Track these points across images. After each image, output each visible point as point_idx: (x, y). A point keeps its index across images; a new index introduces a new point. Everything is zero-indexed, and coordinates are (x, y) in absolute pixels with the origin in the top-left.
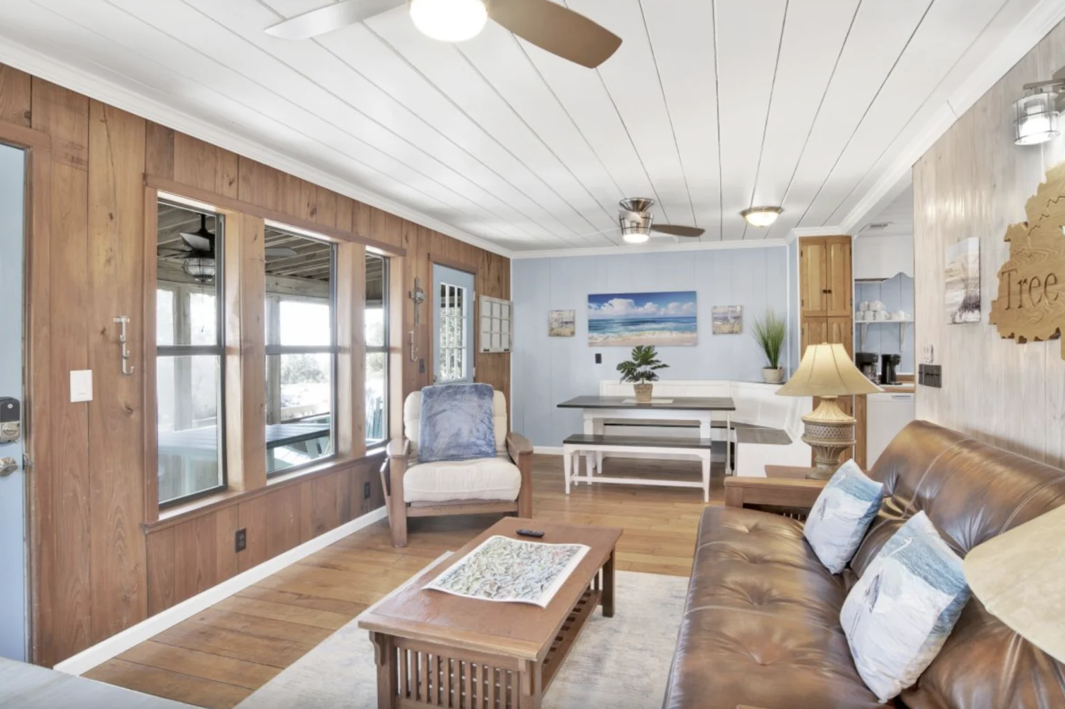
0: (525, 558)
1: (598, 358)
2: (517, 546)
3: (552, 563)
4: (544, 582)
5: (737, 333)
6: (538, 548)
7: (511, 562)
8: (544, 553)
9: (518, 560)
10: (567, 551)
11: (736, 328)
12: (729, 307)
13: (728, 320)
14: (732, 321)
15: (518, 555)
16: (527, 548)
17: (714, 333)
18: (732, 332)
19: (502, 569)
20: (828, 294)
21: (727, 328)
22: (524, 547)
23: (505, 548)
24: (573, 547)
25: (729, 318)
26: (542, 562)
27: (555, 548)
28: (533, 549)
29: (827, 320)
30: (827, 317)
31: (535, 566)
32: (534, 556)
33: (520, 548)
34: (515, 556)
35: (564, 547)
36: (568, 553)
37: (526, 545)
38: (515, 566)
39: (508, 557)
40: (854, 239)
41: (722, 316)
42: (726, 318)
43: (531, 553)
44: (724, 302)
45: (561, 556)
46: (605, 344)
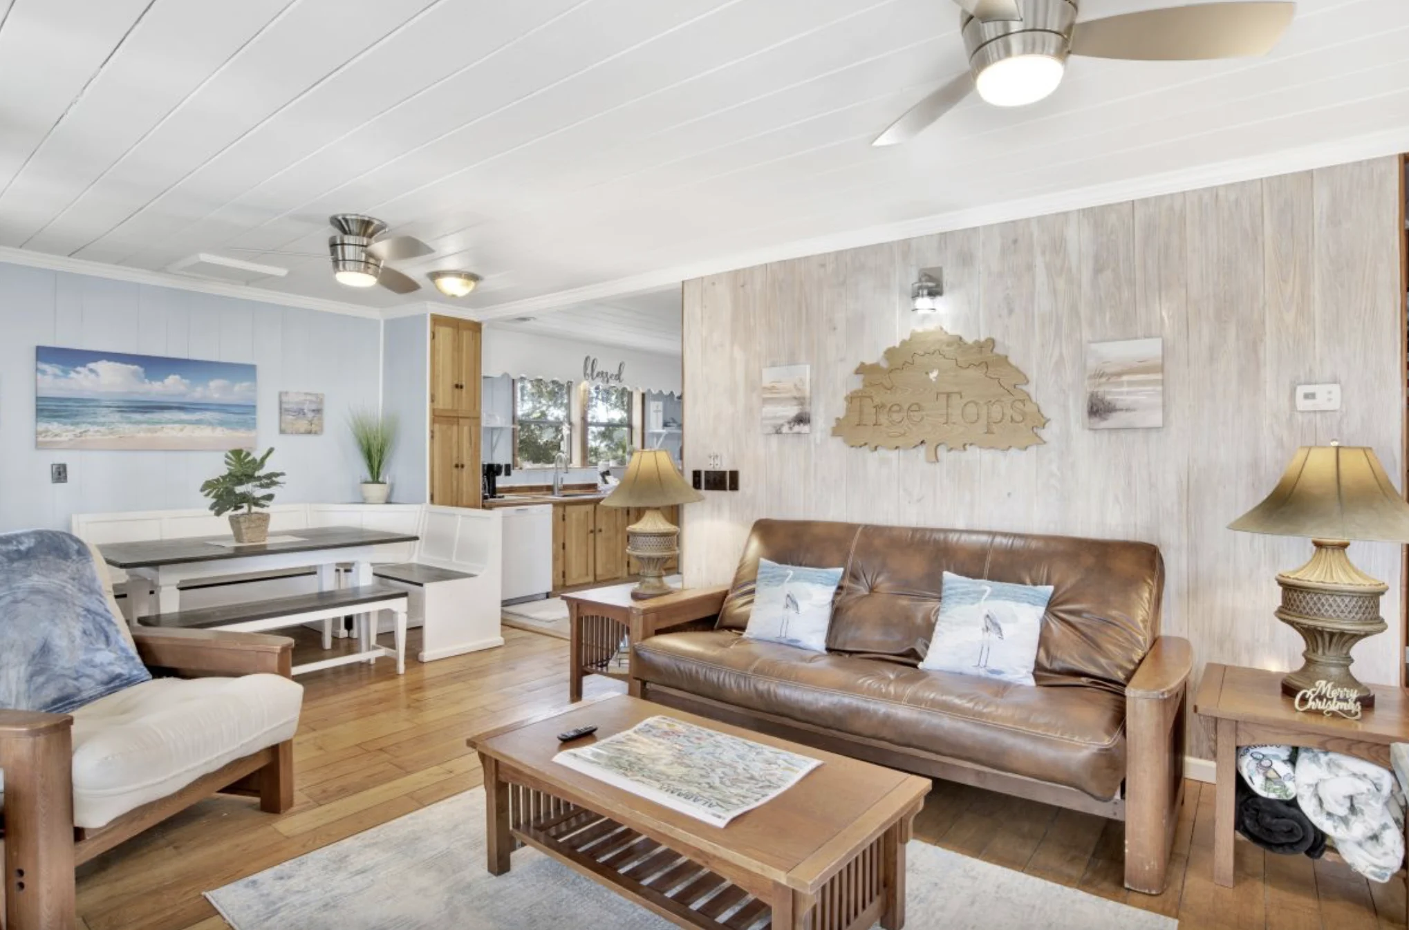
1: (60, 474)
5: (316, 433)
11: (314, 428)
12: (306, 394)
13: (304, 414)
14: (310, 415)
17: (282, 432)
18: (310, 432)
20: (460, 390)
21: (303, 425)
25: (306, 411)
29: (458, 421)
30: (458, 417)
40: (484, 327)
41: (295, 407)
42: (303, 410)
44: (299, 389)
46: (79, 445)
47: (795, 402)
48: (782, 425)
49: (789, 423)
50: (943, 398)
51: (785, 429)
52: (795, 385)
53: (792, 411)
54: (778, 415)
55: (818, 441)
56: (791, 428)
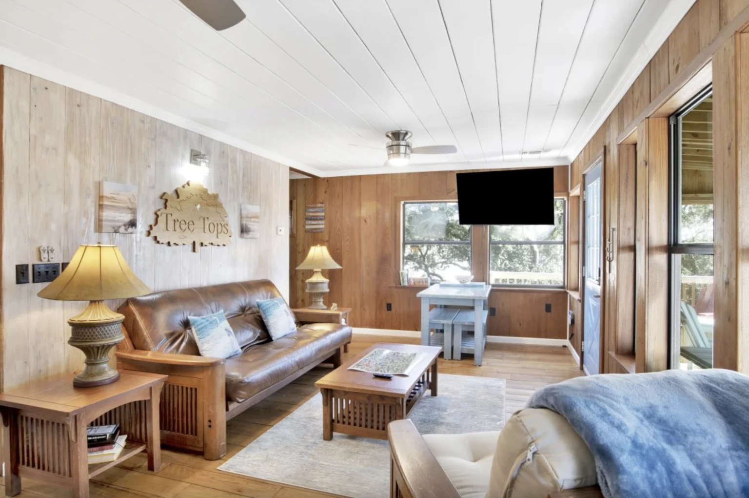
0: (384, 365)
2: (390, 371)
3: (370, 361)
4: (374, 354)
6: (378, 370)
7: (392, 364)
8: (373, 368)
9: (388, 365)
10: (361, 366)
15: (389, 367)
16: (384, 370)
19: (395, 361)
22: (386, 371)
23: (397, 369)
24: (357, 367)
26: (375, 363)
27: (367, 369)
28: (380, 370)
31: (379, 362)
32: (380, 366)
33: (388, 370)
34: (390, 367)
35: (362, 368)
36: (360, 364)
37: (385, 372)
38: (389, 362)
39: (394, 366)
43: (382, 368)
45: (365, 363)
47: (129, 211)
48: (120, 227)
49: (125, 225)
50: (202, 220)
51: (122, 230)
52: (130, 199)
53: (127, 217)
54: (116, 219)
55: (138, 240)
56: (126, 229)
